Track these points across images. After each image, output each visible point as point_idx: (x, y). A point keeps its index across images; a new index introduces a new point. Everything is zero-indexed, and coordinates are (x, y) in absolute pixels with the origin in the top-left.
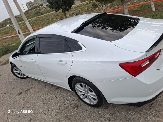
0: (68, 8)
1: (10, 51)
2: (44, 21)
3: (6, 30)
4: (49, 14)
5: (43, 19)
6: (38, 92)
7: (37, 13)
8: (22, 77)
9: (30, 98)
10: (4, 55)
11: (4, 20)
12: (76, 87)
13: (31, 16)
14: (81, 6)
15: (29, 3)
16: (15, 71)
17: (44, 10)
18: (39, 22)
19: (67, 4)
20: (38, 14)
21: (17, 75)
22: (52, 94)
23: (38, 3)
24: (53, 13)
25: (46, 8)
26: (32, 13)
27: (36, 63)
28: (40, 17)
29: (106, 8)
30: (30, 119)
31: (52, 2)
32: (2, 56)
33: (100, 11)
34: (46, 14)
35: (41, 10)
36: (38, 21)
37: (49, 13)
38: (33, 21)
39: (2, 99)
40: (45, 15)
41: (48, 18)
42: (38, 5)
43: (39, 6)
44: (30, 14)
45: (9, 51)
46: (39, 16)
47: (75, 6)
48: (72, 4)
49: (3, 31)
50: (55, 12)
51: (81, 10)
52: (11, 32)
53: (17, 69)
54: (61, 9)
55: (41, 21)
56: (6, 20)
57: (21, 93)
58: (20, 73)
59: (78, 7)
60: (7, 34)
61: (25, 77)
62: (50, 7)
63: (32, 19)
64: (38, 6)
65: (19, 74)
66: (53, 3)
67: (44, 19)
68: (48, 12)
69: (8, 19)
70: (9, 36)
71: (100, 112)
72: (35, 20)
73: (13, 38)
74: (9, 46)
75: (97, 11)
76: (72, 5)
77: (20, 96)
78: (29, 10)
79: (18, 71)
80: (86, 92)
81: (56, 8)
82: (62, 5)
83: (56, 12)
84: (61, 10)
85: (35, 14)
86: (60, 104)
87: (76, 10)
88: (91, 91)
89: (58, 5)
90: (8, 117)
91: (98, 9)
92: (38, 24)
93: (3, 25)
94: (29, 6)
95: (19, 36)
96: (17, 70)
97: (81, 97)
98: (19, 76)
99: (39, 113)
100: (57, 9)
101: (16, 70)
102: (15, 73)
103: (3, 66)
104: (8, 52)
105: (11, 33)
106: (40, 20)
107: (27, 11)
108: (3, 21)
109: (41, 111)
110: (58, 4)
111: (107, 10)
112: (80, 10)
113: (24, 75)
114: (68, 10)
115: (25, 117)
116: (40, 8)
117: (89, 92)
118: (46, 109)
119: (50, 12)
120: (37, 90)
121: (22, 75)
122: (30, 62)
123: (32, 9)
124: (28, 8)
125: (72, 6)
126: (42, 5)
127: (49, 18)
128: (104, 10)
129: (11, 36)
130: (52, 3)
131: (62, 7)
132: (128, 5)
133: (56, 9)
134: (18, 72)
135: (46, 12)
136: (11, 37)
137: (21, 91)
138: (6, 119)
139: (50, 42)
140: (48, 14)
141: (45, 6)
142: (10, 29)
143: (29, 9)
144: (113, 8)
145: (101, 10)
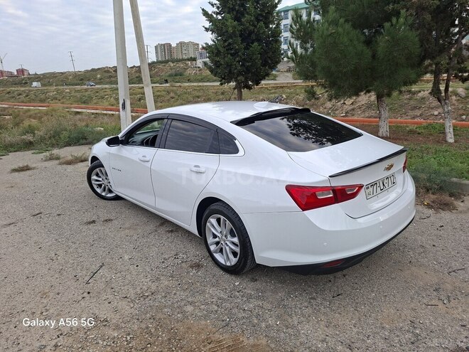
0: (250, 83)
1: (88, 141)
2: (187, 98)
3: (87, 93)
4: (203, 86)
5: (186, 93)
6: (129, 228)
7: (176, 75)
8: (103, 194)
9: (110, 234)
10: (70, 145)
11: (90, 69)
12: (208, 224)
13: (158, 78)
14: (289, 88)
15: (164, 45)
16: (94, 177)
17: (195, 74)
18: (172, 98)
19: (250, 75)
20: (178, 77)
21: (95, 187)
22: (157, 238)
23: (186, 52)
24: (214, 86)
25: (200, 70)
26: (163, 70)
27: (148, 165)
28: (180, 86)
29: (353, 109)
30: (101, 264)
31: (219, 61)
32: (65, 146)
33: (334, 113)
34: (195, 84)
35: (188, 72)
36: (172, 95)
37: (205, 84)
38: (158, 91)
39: (51, 222)
40: (192, 84)
41: (197, 94)
42: (185, 57)
43: (186, 60)
44: (157, 72)
45: (84, 141)
46: (178, 84)
47: (275, 84)
48: (263, 78)
49: (78, 95)
50: (218, 83)
51: (288, 97)
52: (95, 101)
53: (100, 174)
54: (236, 81)
55: (179, 96)
56: (93, 70)
57: (94, 222)
58: (103, 186)
59: (282, 87)
60: (84, 103)
61: (109, 195)
62: (212, 71)
63: (158, 85)
64: (183, 60)
65: (100, 186)
66: (221, 64)
67: (189, 93)
68: (202, 80)
69: (99, 69)
70: (89, 111)
71: (237, 284)
72: (164, 91)
73: (95, 118)
74: (89, 129)
75: (325, 110)
76: (261, 80)
77: (91, 226)
78: (159, 62)
79: (101, 179)
80: (223, 237)
81: (225, 76)
82: (240, 73)
83: (221, 84)
84: (233, 84)
85: (170, 76)
86: (166, 257)
87: (274, 93)
88: (233, 236)
89: (230, 72)
90: (57, 253)
91: (330, 106)
92: (169, 100)
93: (82, 80)
94: (161, 53)
95: (122, 113)
96: (100, 177)
97: (212, 248)
98: (99, 190)
99: (121, 260)
100: (225, 79)
101: (97, 175)
102: (93, 182)
103: (65, 166)
104: (81, 141)
105: (95, 103)
106: (176, 93)
107: (153, 63)
108: (87, 71)
109: (126, 257)
110: (230, 70)
111: (353, 115)
112: (284, 96)
113: (110, 191)
114: (249, 88)
115: (91, 259)
116: (187, 65)
117: (229, 236)
118: (136, 257)
119: (208, 81)
120: (127, 225)
121: (104, 190)
122: (138, 160)
123: (166, 62)
124: (157, 56)
125: (263, 82)
126: (194, 59)
127: (200, 94)
128: (346, 113)
129: (93, 111)
130: (217, 64)
131: (239, 78)
132: (414, 118)
133: (223, 78)
134: (100, 181)
135: (200, 78)
136: (93, 114)
137: (94, 218)
138: (53, 255)
139: (187, 135)
140: (200, 84)
141: (199, 63)
142: (97, 94)
143: (160, 59)
144: (371, 114)
145: (337, 110)
